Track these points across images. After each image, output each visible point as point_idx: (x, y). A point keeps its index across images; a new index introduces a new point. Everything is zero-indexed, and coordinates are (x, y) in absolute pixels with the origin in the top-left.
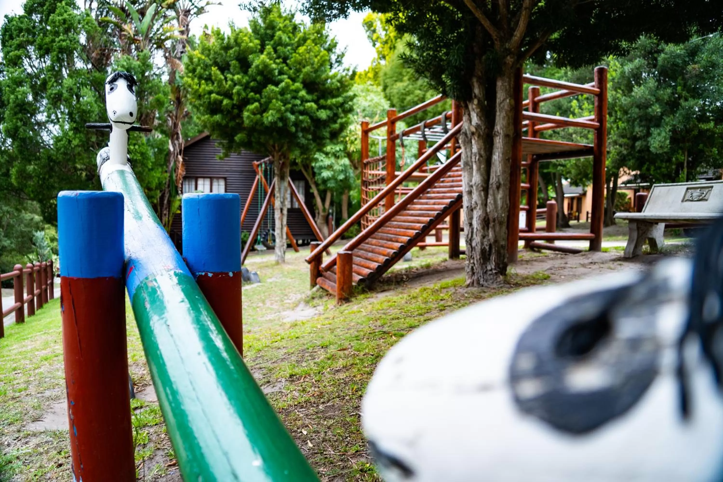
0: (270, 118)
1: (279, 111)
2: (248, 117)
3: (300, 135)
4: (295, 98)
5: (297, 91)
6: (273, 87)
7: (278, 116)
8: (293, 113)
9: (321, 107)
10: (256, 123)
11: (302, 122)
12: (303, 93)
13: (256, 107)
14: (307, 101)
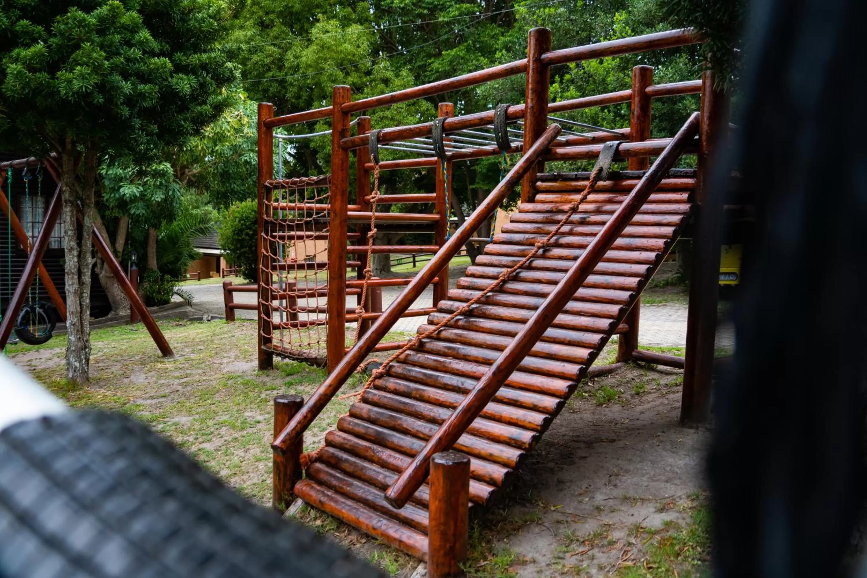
0: (76, 85)
1: (97, 69)
2: (19, 75)
3: (137, 123)
4: (129, 44)
5: (133, 30)
6: (80, 14)
7: (95, 79)
8: (126, 76)
9: (179, 68)
10: (37, 91)
11: (142, 96)
12: (145, 34)
13: (40, 55)
14: (153, 54)
